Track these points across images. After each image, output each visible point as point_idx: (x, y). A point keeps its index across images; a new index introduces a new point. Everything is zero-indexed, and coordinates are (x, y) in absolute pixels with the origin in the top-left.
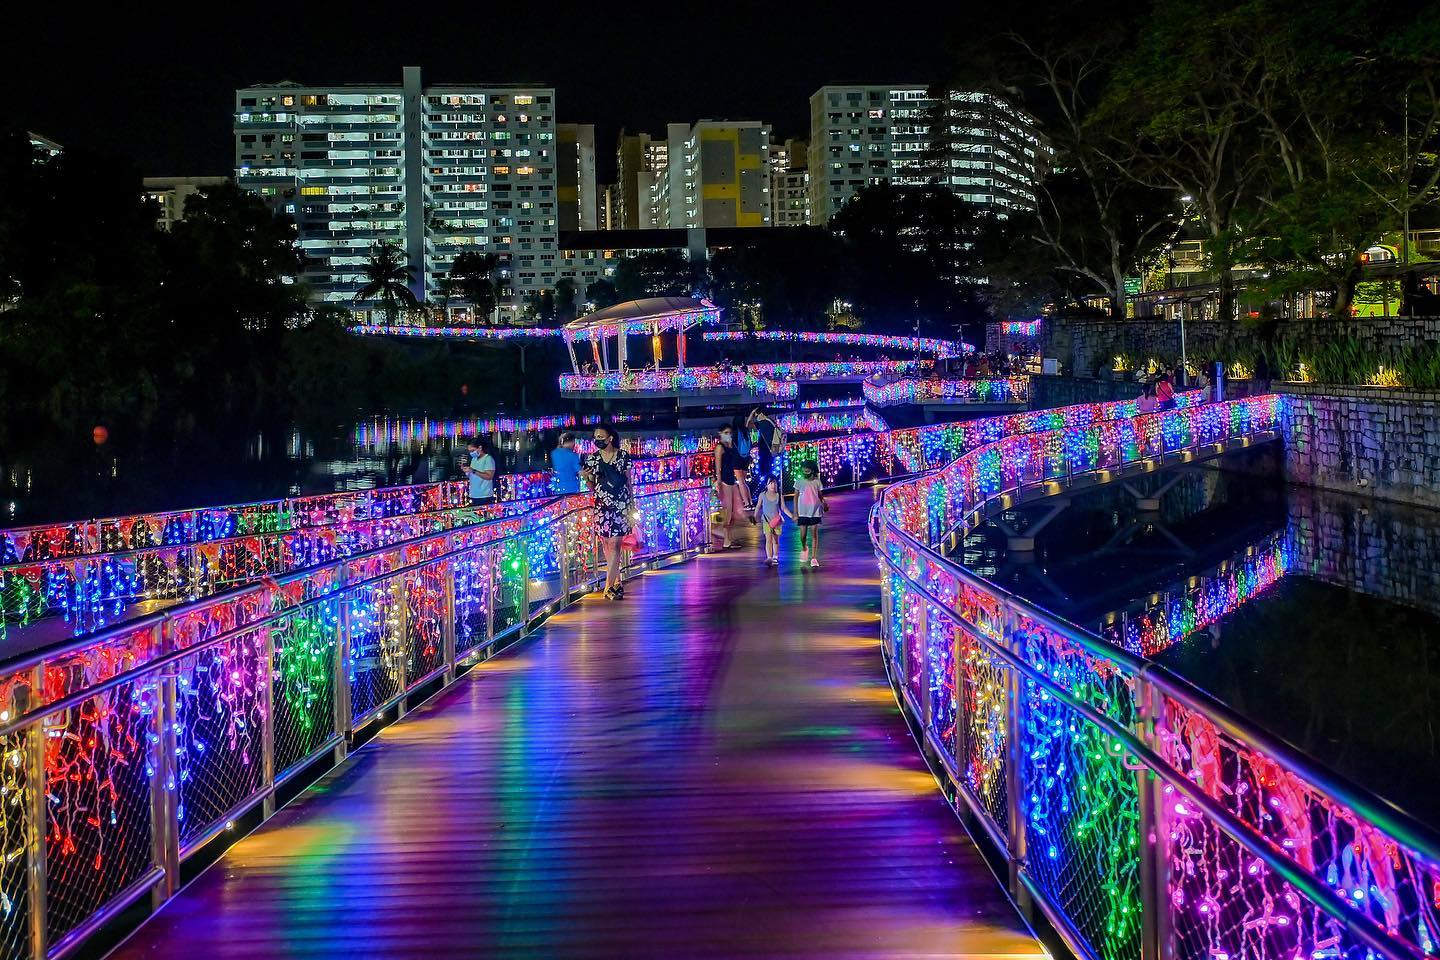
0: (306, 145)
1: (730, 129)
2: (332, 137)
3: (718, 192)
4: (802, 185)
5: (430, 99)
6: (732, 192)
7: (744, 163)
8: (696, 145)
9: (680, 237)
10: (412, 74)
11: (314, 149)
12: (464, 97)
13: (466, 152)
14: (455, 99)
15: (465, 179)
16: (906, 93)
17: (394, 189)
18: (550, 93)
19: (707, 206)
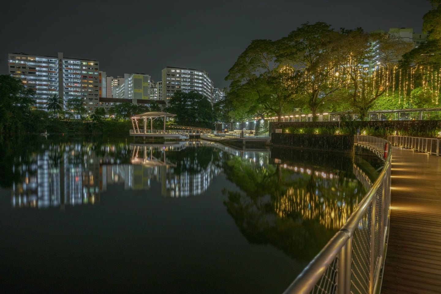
0: (30, 70)
1: (141, 76)
2: (37, 69)
3: (138, 91)
4: (153, 91)
5: (65, 61)
6: (141, 91)
7: (144, 84)
8: (132, 80)
9: (131, 101)
10: (60, 55)
11: (32, 71)
12: (75, 62)
13: (75, 75)
14: (72, 62)
15: (74, 83)
16: (185, 71)
17: (55, 83)
18: (98, 63)
19: (135, 94)
